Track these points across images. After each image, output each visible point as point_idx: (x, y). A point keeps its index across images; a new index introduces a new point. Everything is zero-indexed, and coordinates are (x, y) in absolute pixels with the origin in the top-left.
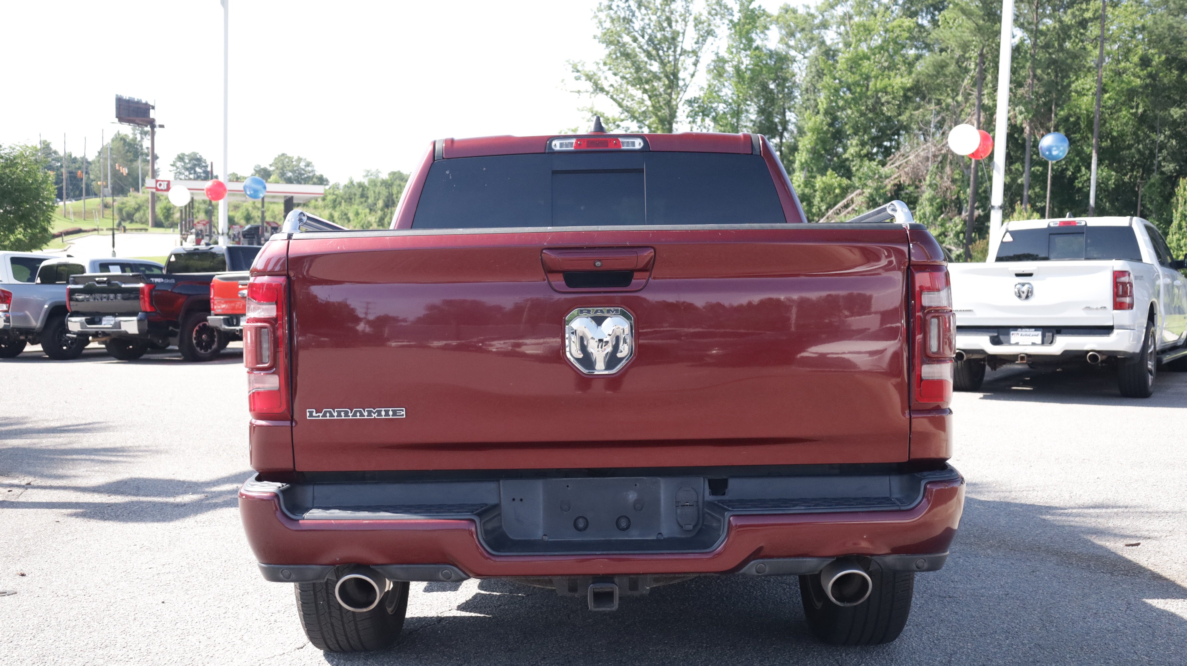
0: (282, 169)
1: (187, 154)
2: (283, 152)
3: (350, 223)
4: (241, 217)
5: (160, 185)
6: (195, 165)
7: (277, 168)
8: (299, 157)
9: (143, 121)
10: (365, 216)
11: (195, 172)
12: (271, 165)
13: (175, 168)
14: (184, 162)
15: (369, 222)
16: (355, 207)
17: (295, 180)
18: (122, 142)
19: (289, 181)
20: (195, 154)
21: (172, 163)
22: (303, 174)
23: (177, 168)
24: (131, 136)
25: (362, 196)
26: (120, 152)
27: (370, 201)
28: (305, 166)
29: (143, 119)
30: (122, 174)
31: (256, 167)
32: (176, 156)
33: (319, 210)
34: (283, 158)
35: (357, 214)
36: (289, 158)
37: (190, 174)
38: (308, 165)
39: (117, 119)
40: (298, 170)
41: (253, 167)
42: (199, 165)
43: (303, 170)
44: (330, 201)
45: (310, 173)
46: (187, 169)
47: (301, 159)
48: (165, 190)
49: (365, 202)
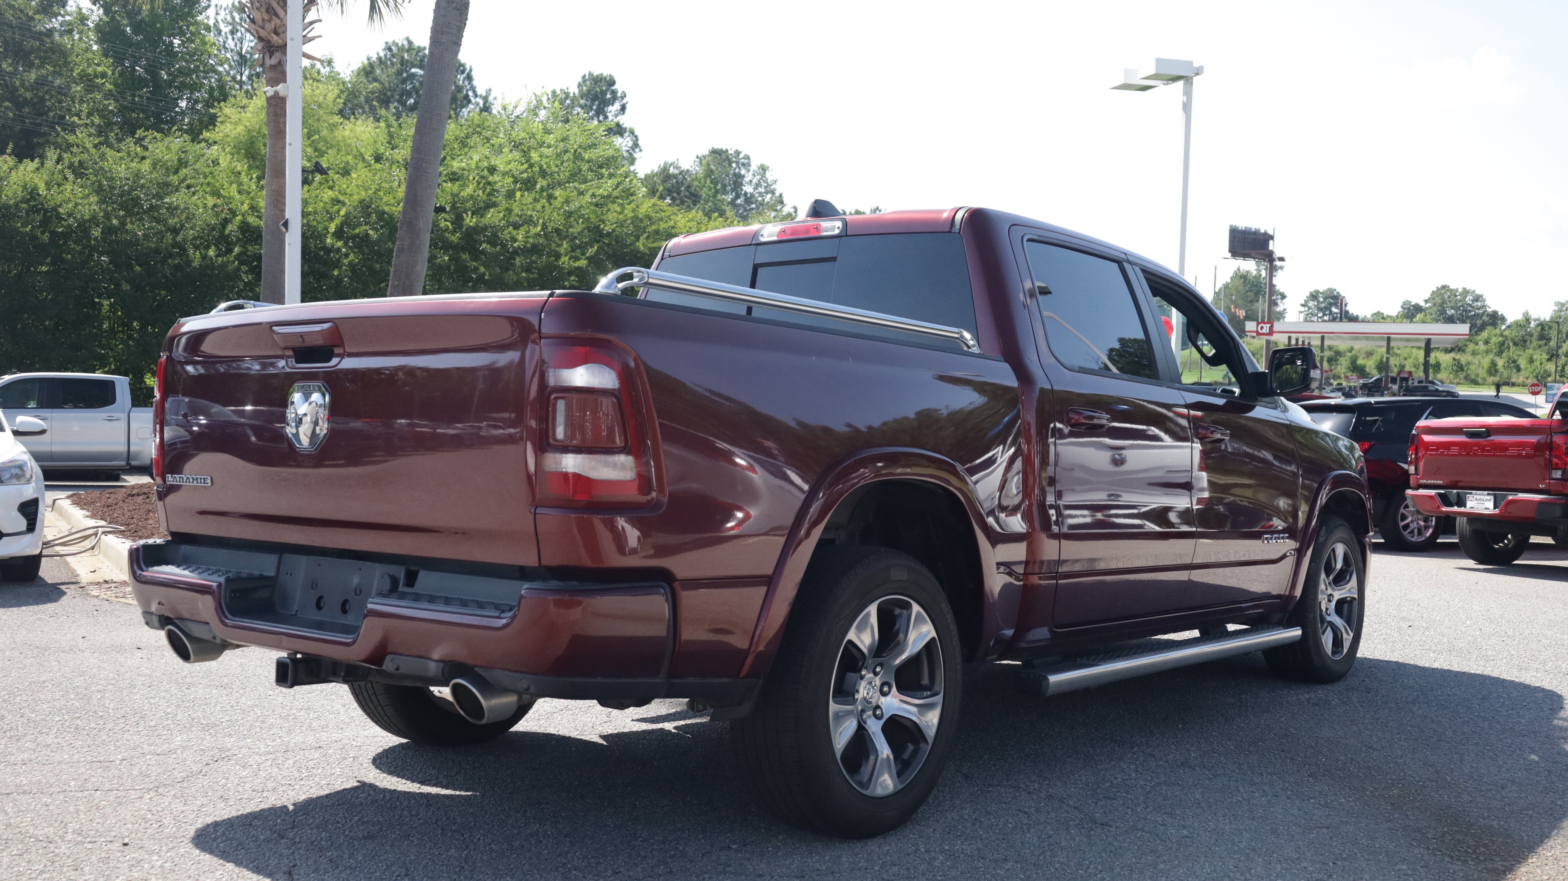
0: (1441, 305)
1: (1321, 291)
2: (1444, 284)
3: (1521, 373)
4: (1373, 366)
5: (1262, 328)
6: (1331, 304)
7: (1435, 305)
8: (1464, 289)
9: (1260, 254)
10: (1541, 364)
11: (1331, 313)
12: (1426, 301)
13: (1306, 309)
14: (1318, 302)
15: (1545, 371)
16: (1531, 351)
17: (1459, 319)
18: (1243, 280)
19: (1450, 320)
20: (1331, 290)
21: (1303, 303)
22: (1470, 311)
23: (1309, 308)
24: (1254, 273)
25: (1542, 337)
26: (1239, 292)
27: (1553, 343)
28: (1473, 301)
29: (1261, 252)
30: (1239, 317)
31: (1404, 303)
32: (1308, 294)
33: (1479, 357)
34: (1443, 291)
35: (1531, 361)
36: (1452, 290)
37: (1324, 315)
38: (1478, 298)
39: (1230, 254)
40: (1463, 306)
41: (1401, 304)
42: (1335, 305)
43: (1469, 305)
44: (1495, 344)
45: (1478, 309)
46: (1320, 309)
47: (1468, 292)
48: (1267, 334)
49: (1546, 344)
